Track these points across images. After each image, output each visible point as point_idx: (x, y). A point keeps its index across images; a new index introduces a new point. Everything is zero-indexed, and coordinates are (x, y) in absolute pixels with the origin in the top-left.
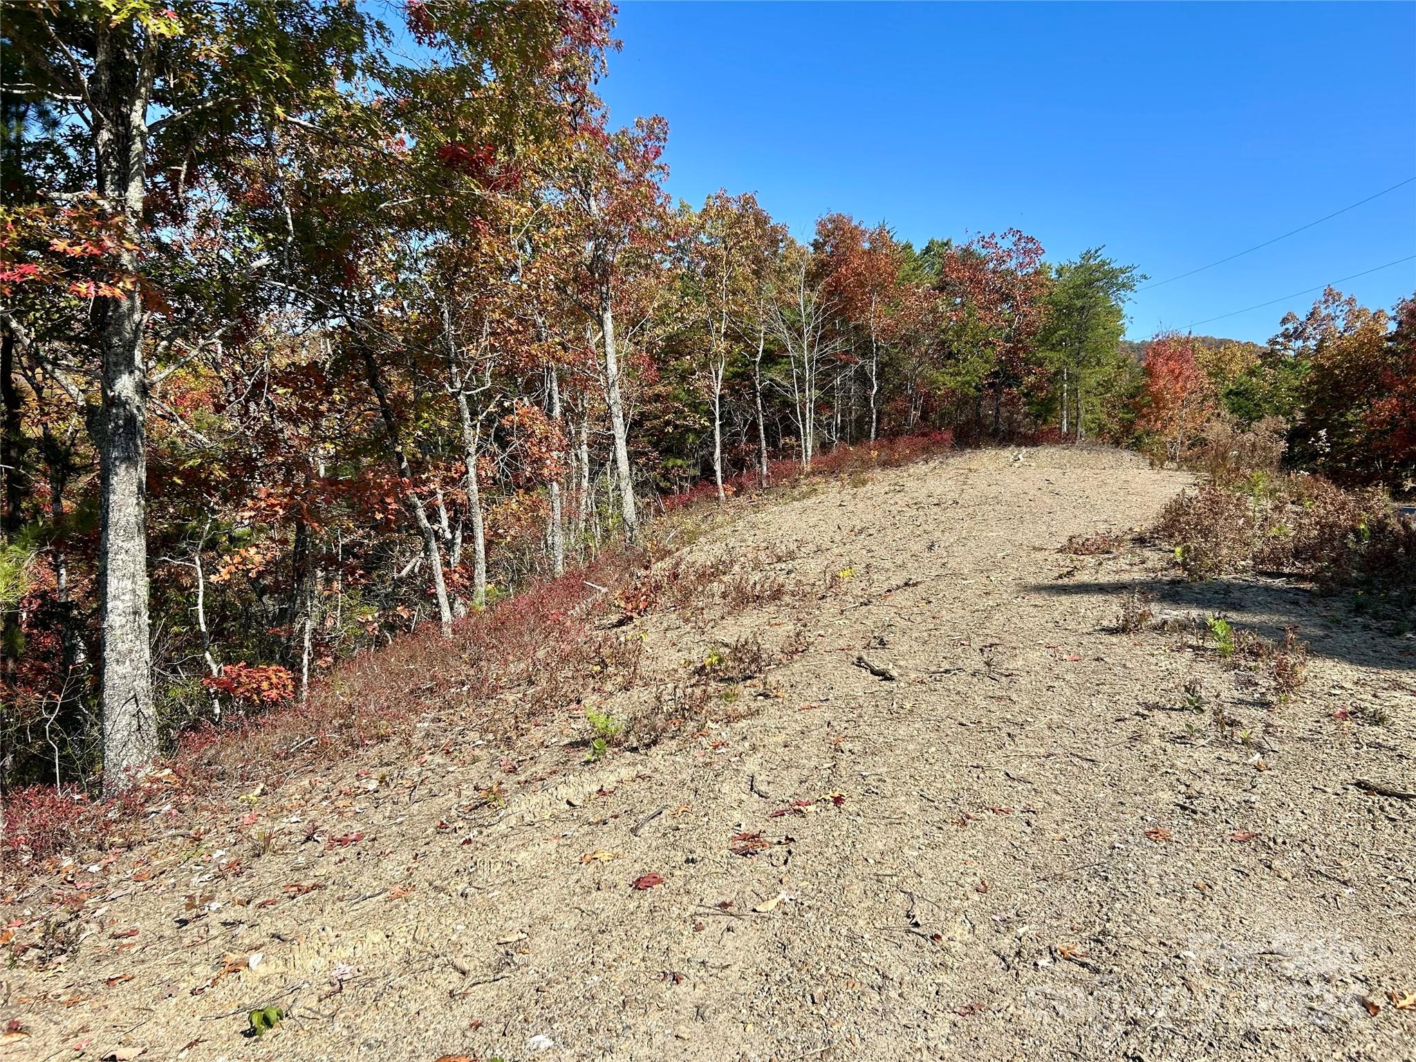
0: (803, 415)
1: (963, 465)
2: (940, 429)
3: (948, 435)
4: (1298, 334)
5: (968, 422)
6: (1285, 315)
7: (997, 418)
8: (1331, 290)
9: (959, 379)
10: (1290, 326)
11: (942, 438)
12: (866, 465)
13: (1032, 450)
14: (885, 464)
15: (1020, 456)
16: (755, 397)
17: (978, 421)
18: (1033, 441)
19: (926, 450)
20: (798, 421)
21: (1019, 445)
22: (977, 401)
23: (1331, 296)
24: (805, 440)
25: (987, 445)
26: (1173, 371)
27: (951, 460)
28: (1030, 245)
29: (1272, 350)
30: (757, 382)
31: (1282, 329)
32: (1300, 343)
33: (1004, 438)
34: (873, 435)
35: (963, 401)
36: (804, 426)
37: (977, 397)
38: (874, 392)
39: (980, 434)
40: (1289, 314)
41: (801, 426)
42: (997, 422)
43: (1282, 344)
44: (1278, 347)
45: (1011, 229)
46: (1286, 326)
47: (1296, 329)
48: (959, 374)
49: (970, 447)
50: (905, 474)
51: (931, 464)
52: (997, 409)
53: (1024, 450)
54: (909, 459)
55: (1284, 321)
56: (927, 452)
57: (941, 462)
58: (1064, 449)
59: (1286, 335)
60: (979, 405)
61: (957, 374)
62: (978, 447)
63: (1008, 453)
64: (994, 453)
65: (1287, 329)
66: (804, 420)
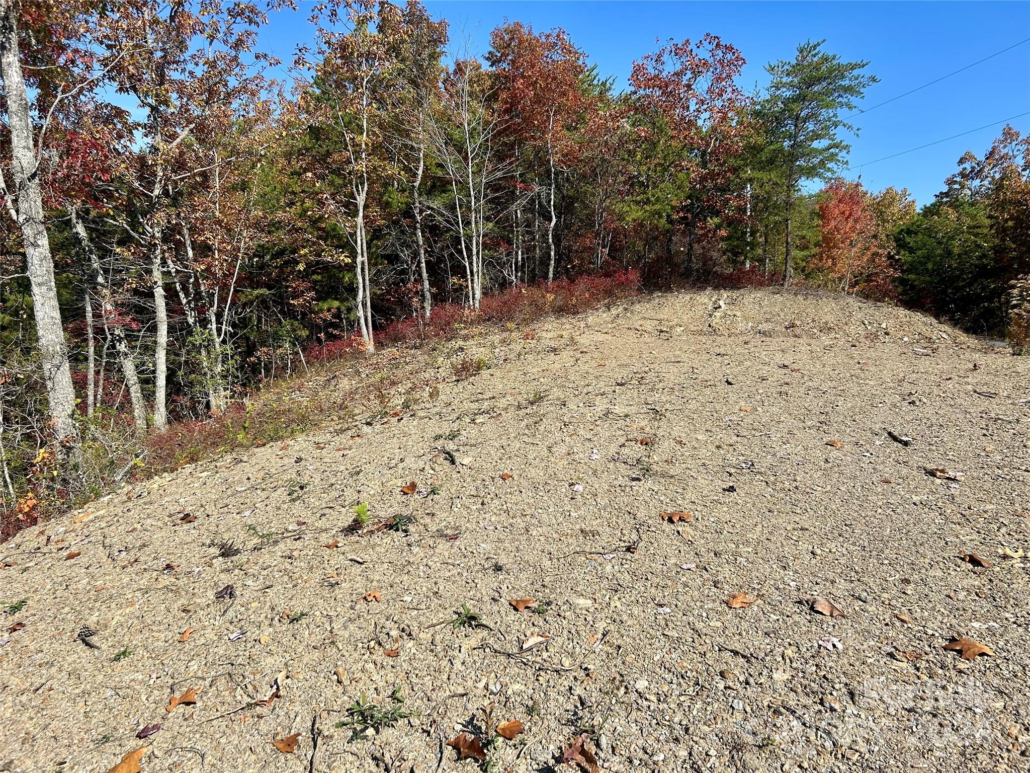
0: (469, 250)
1: (652, 314)
2: (627, 269)
3: (634, 276)
4: (977, 173)
5: (658, 259)
6: (962, 155)
7: (689, 254)
8: (1010, 129)
9: (647, 208)
10: (967, 166)
11: (627, 279)
12: (538, 312)
13: (735, 294)
14: (561, 311)
15: (721, 303)
16: (415, 228)
17: (668, 258)
18: (733, 282)
19: (609, 293)
20: (463, 259)
21: (716, 288)
22: (668, 234)
23: (1009, 135)
24: (472, 280)
25: (680, 287)
26: (843, 213)
27: (637, 307)
28: (729, 56)
29: (950, 189)
30: (416, 211)
31: (960, 168)
32: (977, 182)
33: (698, 279)
34: (551, 275)
35: (653, 237)
36: (471, 264)
37: (668, 231)
38: (553, 224)
39: (671, 273)
40: (967, 153)
41: (467, 265)
42: (690, 260)
43: (960, 183)
44: (957, 186)
45: (708, 35)
46: (964, 166)
47: (973, 168)
48: (648, 202)
49: (660, 290)
50: (582, 324)
51: (614, 311)
52: (690, 245)
53: (725, 294)
54: (588, 305)
55: (961, 161)
56: (610, 296)
57: (626, 309)
58: (774, 293)
59: (963, 175)
60: (670, 240)
61: (645, 203)
62: (669, 289)
63: (705, 299)
64: (688, 297)
65: (965, 169)
66: (470, 256)
